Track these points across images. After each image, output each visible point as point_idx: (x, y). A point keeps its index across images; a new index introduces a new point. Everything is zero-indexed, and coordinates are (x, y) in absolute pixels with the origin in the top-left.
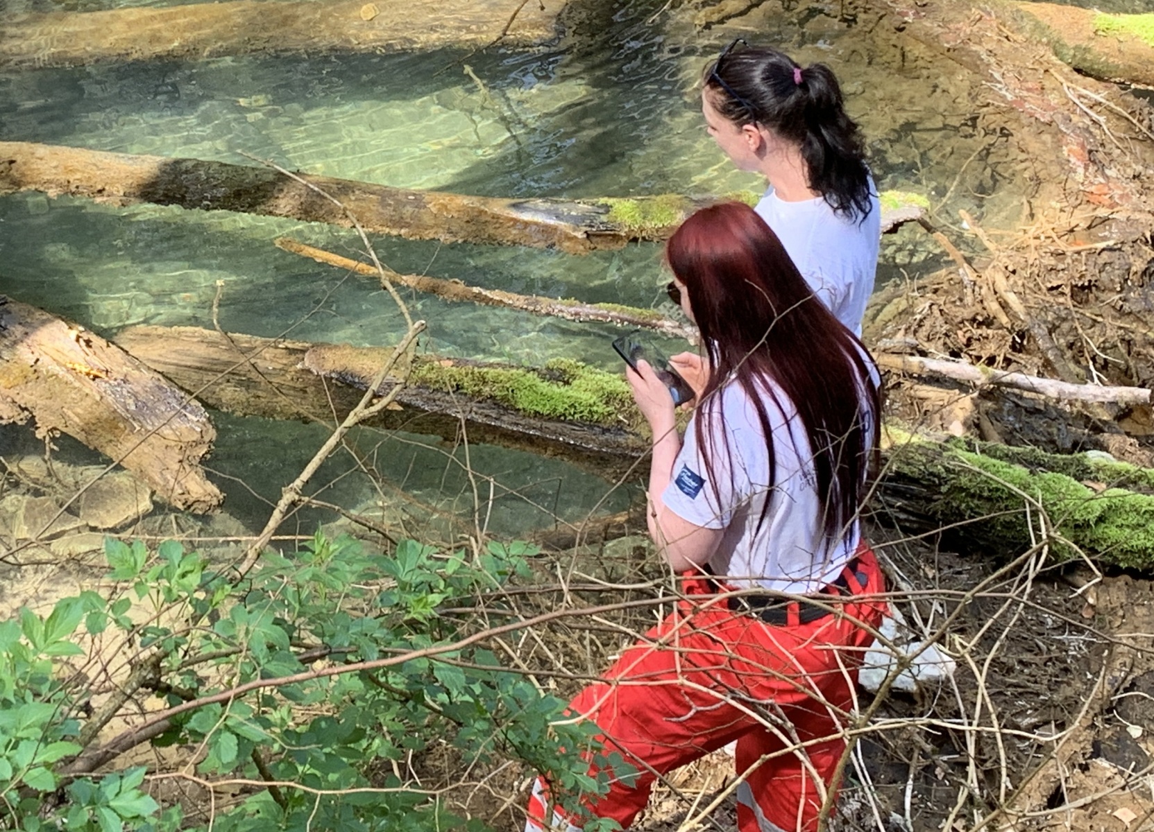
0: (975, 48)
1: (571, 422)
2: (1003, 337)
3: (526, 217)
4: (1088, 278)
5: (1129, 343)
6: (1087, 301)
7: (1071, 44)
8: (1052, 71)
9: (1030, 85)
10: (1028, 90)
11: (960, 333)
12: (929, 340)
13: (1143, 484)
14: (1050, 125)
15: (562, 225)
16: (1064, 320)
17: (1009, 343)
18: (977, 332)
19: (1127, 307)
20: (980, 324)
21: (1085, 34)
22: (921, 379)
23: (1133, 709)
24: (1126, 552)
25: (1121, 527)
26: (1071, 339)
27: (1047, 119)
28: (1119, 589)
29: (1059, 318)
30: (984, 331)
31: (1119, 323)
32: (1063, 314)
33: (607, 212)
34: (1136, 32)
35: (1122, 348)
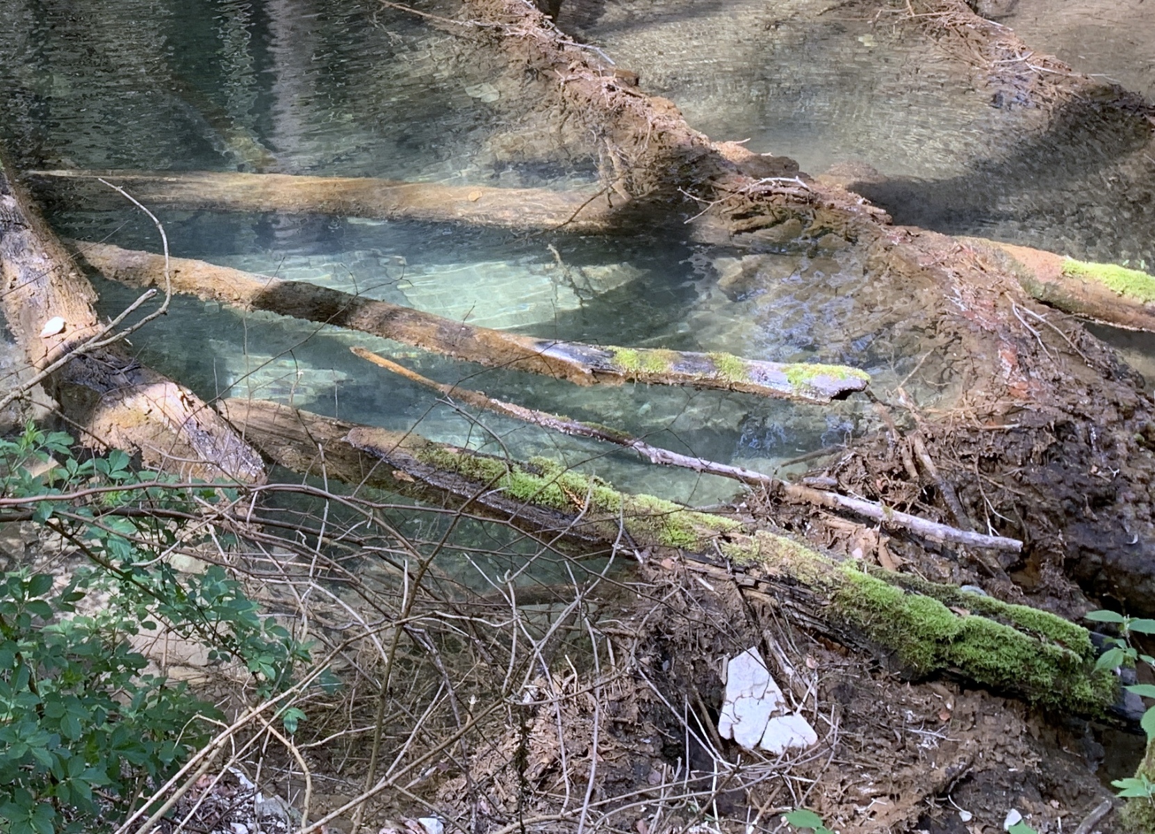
0: (943, 269)
1: (539, 506)
2: (914, 489)
3: (548, 353)
4: (994, 451)
5: (1024, 509)
6: (993, 471)
7: (1043, 281)
8: (1007, 293)
9: (985, 302)
10: (982, 305)
11: (878, 482)
12: (850, 483)
13: (1001, 615)
14: (993, 332)
15: (574, 361)
16: (970, 483)
17: (919, 494)
18: (891, 482)
19: (1025, 478)
20: (896, 478)
21: (1055, 274)
22: (835, 512)
23: (968, 798)
24: (981, 669)
25: (977, 647)
26: (974, 499)
27: (991, 328)
28: (975, 700)
29: (965, 480)
30: (899, 482)
31: (1017, 491)
32: (969, 478)
33: (612, 356)
34: (1099, 277)
35: (1017, 512)
